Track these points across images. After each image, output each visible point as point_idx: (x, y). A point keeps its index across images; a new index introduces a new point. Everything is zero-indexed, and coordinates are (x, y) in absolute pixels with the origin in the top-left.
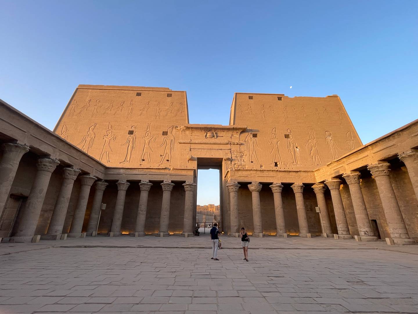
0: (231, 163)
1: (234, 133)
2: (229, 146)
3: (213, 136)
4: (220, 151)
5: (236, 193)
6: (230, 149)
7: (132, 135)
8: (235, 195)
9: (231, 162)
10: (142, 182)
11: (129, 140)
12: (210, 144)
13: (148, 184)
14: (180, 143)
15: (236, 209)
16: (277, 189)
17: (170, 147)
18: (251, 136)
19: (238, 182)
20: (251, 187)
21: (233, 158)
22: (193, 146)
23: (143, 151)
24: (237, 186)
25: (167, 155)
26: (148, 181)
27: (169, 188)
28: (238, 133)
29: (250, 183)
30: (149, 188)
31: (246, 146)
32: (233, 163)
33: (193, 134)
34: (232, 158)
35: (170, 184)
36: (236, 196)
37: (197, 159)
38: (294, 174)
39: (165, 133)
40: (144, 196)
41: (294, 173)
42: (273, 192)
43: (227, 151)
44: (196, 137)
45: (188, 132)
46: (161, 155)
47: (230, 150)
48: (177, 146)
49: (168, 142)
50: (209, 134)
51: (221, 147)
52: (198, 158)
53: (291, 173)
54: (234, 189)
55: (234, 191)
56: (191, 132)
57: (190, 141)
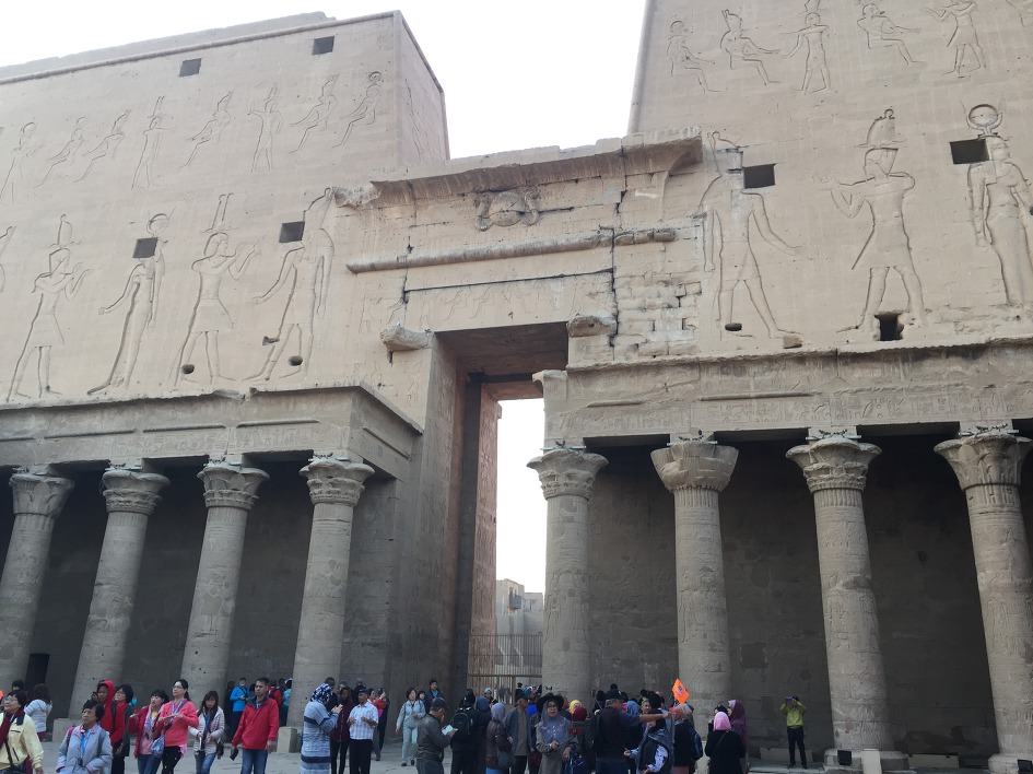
0: (612, 345)
1: (631, 180)
2: (601, 258)
3: (522, 213)
4: (556, 286)
5: (577, 502)
6: (611, 271)
7: (148, 261)
8: (569, 514)
9: (612, 337)
10: (111, 471)
11: (135, 286)
12: (504, 255)
13: (137, 482)
14: (355, 271)
15: (571, 594)
16: (826, 470)
17: (311, 295)
18: (737, 182)
19: (587, 441)
20: (668, 467)
21: (622, 318)
22: (416, 278)
23: (190, 327)
24: (580, 462)
25: (295, 332)
26: (136, 463)
27: (229, 494)
28: (655, 177)
29: (662, 441)
30: (144, 496)
31: (699, 244)
32: (622, 342)
33: (423, 218)
34: (616, 316)
35: (235, 473)
36: (570, 520)
37: (430, 340)
38: (956, 366)
39: (293, 232)
40: (122, 538)
41: (953, 359)
42: (812, 487)
43: (590, 284)
44: (434, 231)
45: (394, 213)
46: (266, 338)
47: (607, 277)
48: (343, 284)
49: (307, 270)
50: (499, 206)
51: (559, 264)
52: (439, 335)
53: (929, 367)
54: (561, 480)
55: (563, 489)
56: (409, 210)
57: (405, 251)
